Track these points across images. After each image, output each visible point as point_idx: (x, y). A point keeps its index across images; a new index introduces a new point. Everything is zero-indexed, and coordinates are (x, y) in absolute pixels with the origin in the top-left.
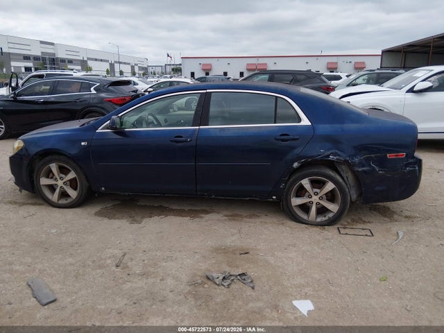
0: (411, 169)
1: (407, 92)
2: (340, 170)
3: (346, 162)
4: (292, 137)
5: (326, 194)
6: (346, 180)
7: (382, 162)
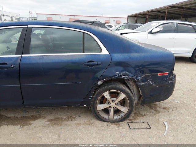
0: (171, 82)
1: (149, 33)
2: (128, 85)
3: (133, 79)
4: (96, 63)
5: (120, 102)
6: (132, 91)
7: (155, 79)
